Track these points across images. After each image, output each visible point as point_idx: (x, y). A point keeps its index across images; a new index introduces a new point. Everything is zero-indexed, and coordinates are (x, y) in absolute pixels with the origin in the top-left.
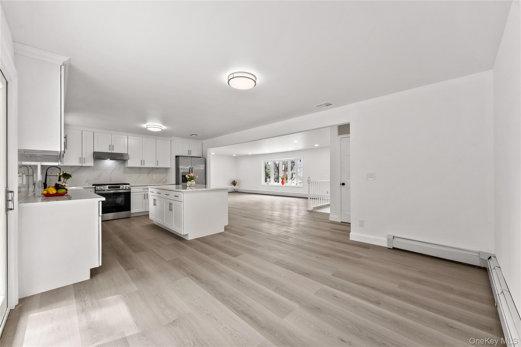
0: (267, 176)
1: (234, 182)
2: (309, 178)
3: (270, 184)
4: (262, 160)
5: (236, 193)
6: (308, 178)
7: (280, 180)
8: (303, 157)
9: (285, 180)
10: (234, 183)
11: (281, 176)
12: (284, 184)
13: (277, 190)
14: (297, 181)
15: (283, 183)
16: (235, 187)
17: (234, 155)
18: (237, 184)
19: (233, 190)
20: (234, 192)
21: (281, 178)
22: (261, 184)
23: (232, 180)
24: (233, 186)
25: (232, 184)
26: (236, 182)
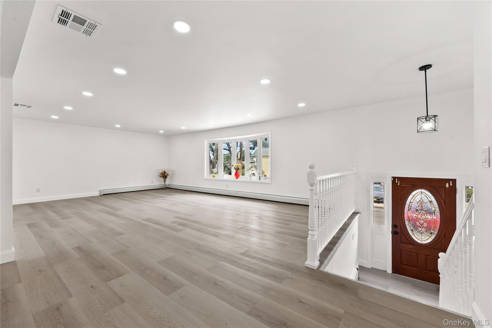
0: (213, 164)
1: (165, 173)
2: (311, 167)
3: (217, 177)
4: (205, 140)
5: (167, 190)
6: (310, 170)
7: (233, 171)
8: (270, 133)
9: (240, 172)
10: (164, 175)
11: (234, 165)
12: (239, 177)
13: (227, 187)
14: (260, 172)
15: (237, 175)
16: (165, 181)
17: (161, 132)
18: (168, 177)
19: (163, 185)
20: (165, 189)
21: (234, 169)
22: (205, 177)
23: (161, 170)
24: (162, 179)
25: (161, 177)
26: (167, 174)
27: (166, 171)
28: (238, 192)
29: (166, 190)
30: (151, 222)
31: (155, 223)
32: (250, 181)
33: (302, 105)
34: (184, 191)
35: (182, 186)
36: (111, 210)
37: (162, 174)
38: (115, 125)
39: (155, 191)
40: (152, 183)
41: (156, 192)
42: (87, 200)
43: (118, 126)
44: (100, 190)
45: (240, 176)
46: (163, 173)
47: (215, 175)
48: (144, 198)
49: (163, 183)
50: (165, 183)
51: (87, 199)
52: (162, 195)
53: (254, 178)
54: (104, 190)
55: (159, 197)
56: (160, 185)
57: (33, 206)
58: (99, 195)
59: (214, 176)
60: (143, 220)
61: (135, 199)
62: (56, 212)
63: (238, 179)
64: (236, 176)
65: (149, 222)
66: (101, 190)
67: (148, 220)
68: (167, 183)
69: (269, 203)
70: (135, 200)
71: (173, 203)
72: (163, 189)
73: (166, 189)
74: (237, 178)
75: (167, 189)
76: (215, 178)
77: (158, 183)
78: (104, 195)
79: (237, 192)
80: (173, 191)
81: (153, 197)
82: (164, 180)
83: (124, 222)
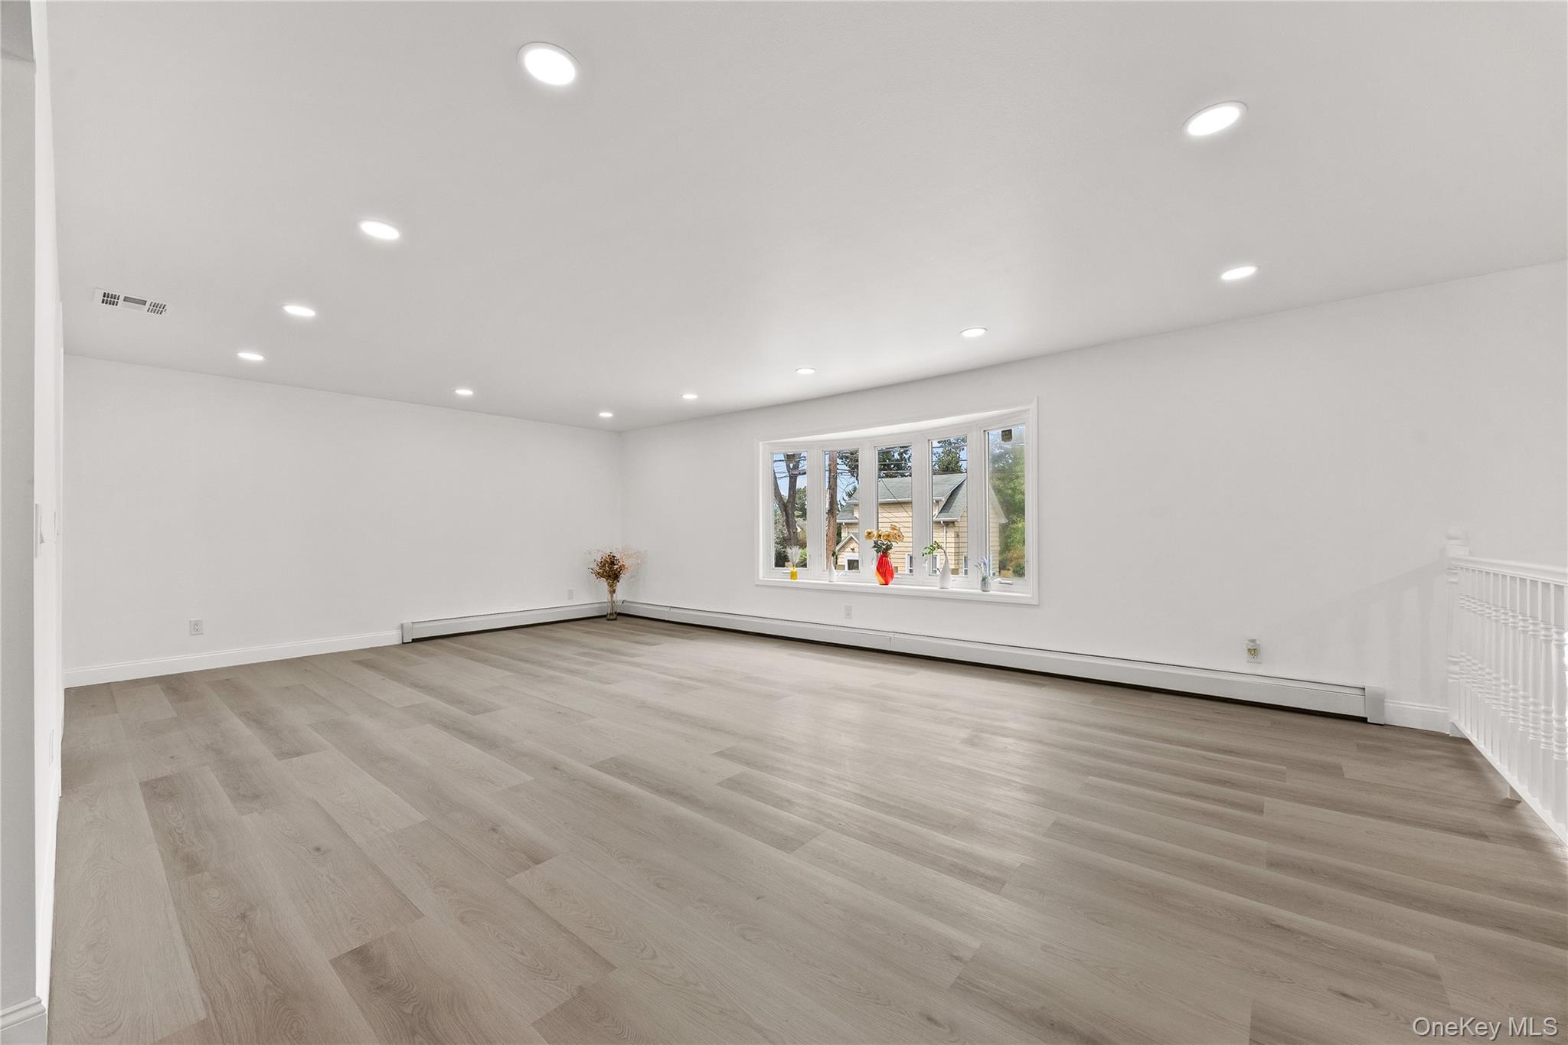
1: (612, 563)
3: (807, 578)
4: (761, 443)
5: (621, 621)
10: (610, 571)
12: (892, 577)
13: (848, 615)
16: (614, 591)
17: (606, 415)
18: (624, 577)
19: (606, 605)
20: (612, 617)
21: (875, 547)
22: (761, 577)
23: (599, 551)
24: (604, 584)
25: (599, 575)
26: (620, 567)
27: (618, 556)
28: (897, 636)
29: (615, 622)
30: (641, 783)
31: (656, 789)
32: (939, 592)
33: (1239, 273)
34: (684, 628)
35: (673, 610)
36: (455, 711)
37: (602, 565)
38: (455, 390)
39: (583, 625)
40: (570, 598)
41: (588, 633)
42: (360, 663)
43: (464, 392)
44: (402, 625)
45: (895, 576)
46: (605, 560)
47: (796, 569)
48: (557, 656)
49: (605, 597)
50: (612, 596)
51: (361, 658)
52: (617, 644)
53: (955, 580)
54: (416, 626)
55: (609, 651)
56: (597, 606)
57: (175, 686)
58: (397, 641)
59: (793, 575)
60: (598, 766)
61: (526, 661)
62: (257, 719)
63: (889, 585)
64: (880, 573)
65: (624, 776)
66: (405, 625)
67: (620, 767)
68: (618, 599)
69: (1044, 685)
70: (528, 665)
71: (672, 678)
72: (608, 620)
73: (615, 619)
74: (887, 584)
75: (618, 617)
76: (797, 580)
77: (591, 597)
78: (414, 641)
79: (891, 635)
80: (643, 626)
81: (586, 650)
82: (611, 586)
83: (529, 778)
